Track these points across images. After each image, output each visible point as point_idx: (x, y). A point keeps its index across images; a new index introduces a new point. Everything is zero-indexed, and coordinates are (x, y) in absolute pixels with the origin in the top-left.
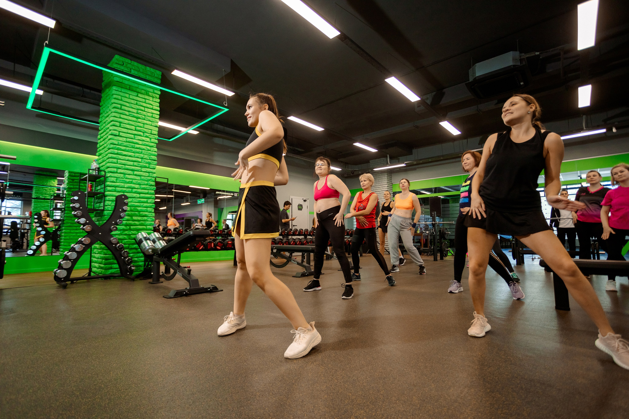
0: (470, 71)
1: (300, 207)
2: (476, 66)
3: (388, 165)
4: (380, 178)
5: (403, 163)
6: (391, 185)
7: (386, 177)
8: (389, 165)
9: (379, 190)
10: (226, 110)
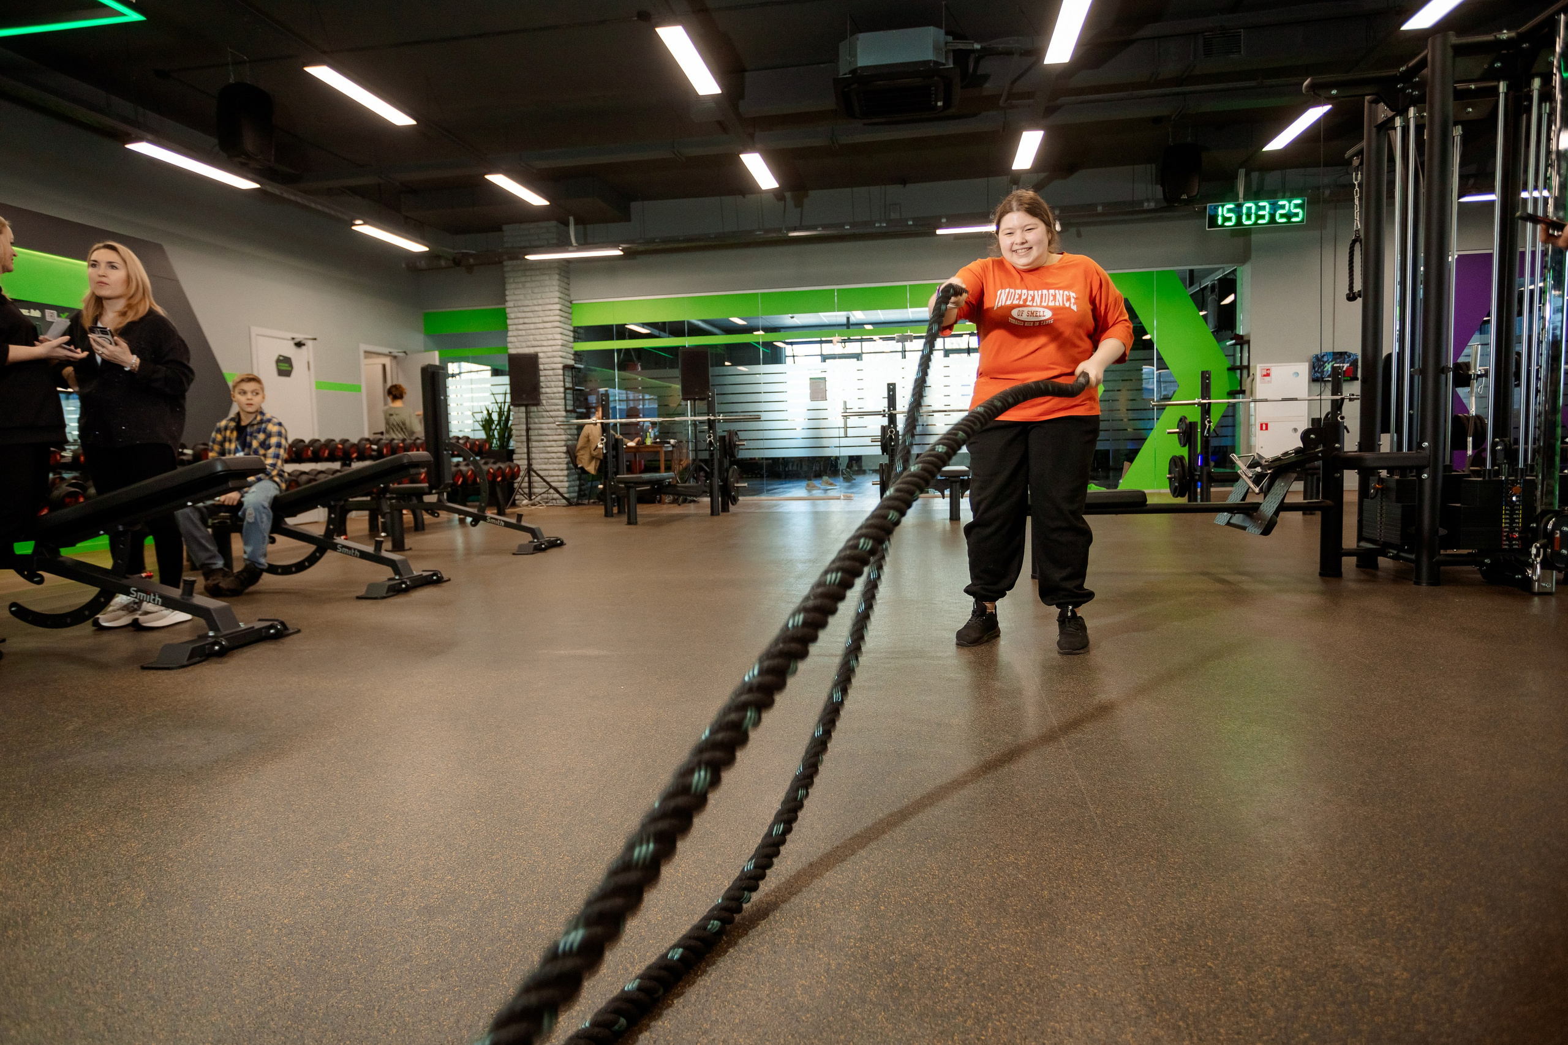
0: (843, 47)
1: (284, 367)
2: (858, 39)
3: (570, 248)
4: (538, 284)
5: (614, 245)
6: (569, 305)
7: (556, 282)
8: (575, 249)
9: (534, 320)
10: (133, 16)
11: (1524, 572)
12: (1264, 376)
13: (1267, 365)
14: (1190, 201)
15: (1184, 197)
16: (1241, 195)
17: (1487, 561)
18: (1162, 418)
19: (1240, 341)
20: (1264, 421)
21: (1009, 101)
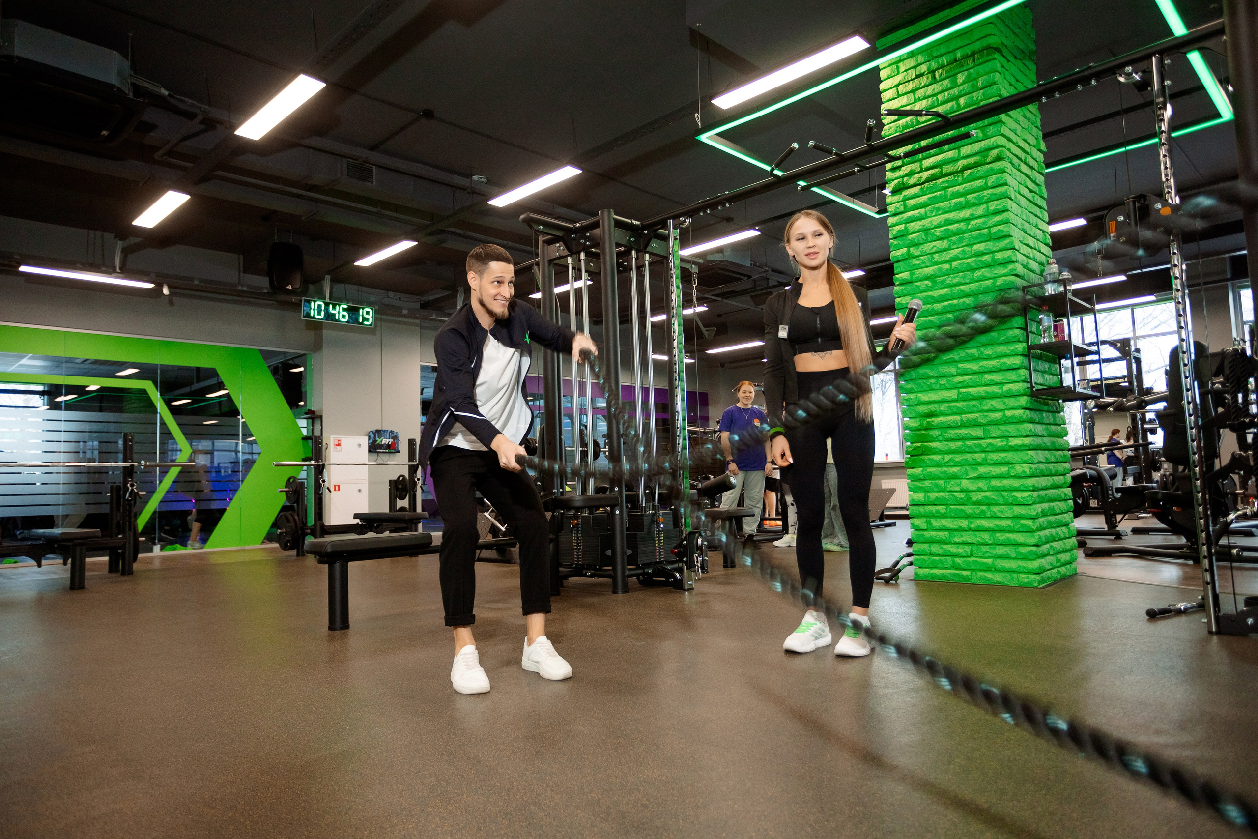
11: (675, 577)
12: (337, 445)
13: (338, 437)
14: (293, 292)
15: (290, 287)
16: (328, 296)
17: (650, 571)
18: (245, 481)
19: (313, 416)
20: (337, 483)
21: (165, 157)
